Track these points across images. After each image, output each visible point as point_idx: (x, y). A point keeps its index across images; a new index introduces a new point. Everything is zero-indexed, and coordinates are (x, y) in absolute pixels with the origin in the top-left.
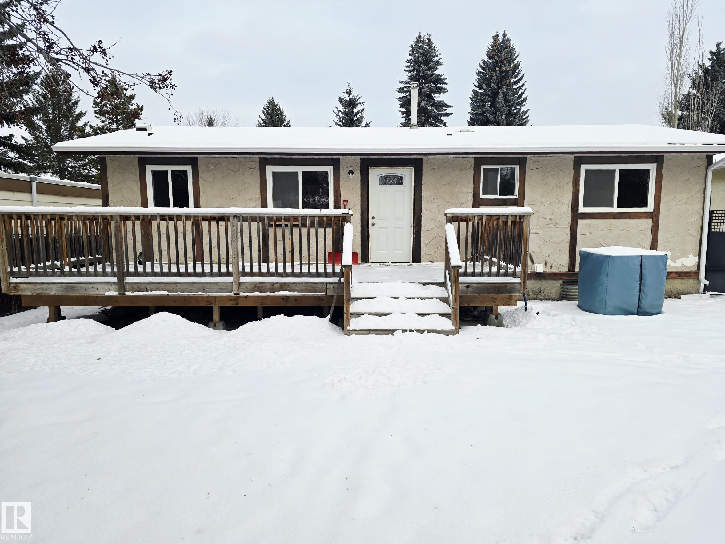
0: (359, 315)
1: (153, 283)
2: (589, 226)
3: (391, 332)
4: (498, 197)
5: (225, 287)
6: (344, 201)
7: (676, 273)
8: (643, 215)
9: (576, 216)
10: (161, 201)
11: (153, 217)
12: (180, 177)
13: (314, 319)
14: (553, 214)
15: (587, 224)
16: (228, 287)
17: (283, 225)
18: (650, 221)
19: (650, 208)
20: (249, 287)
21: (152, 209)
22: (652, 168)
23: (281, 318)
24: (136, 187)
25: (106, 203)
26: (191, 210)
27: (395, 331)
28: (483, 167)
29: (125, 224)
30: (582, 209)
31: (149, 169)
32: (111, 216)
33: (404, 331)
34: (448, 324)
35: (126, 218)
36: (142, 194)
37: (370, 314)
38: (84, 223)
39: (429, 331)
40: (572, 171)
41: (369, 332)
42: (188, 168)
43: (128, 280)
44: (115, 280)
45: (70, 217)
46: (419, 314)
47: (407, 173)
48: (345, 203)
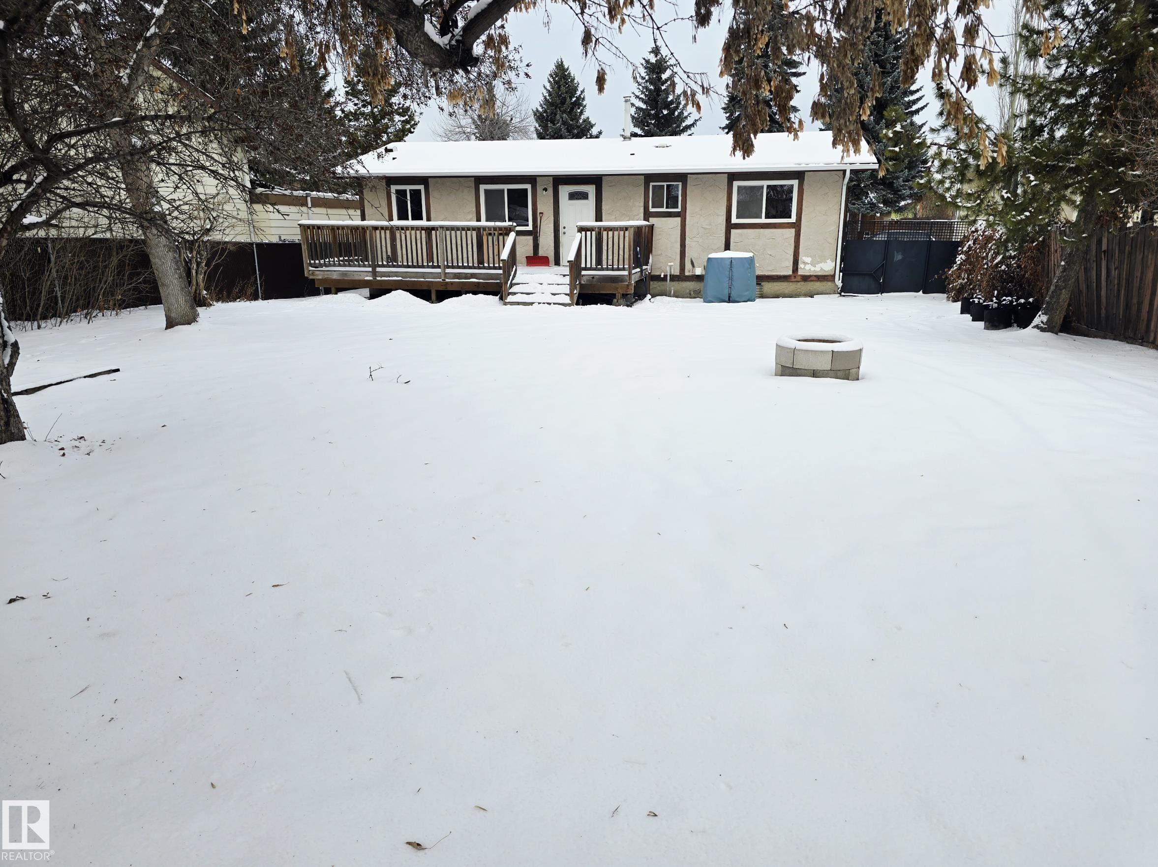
0: (515, 294)
1: (393, 272)
2: (741, 235)
3: (532, 304)
4: (664, 210)
5: (436, 275)
6: (540, 213)
7: (815, 276)
8: (787, 225)
9: (730, 226)
10: (403, 216)
11: (398, 228)
12: (416, 194)
13: (491, 297)
14: (710, 224)
15: (738, 234)
16: (438, 275)
17: (493, 234)
18: (793, 230)
19: (793, 219)
20: (452, 276)
21: (396, 222)
22: (795, 183)
23: (470, 296)
24: (384, 203)
25: (363, 219)
26: (423, 223)
27: (534, 303)
28: (652, 184)
29: (375, 232)
30: (734, 220)
31: (394, 188)
32: (367, 227)
33: (539, 303)
34: (567, 300)
35: (376, 228)
36: (388, 208)
37: (522, 293)
38: (351, 231)
39: (554, 304)
40: (726, 187)
41: (518, 303)
42: (421, 187)
43: (378, 269)
44: (370, 269)
45: (343, 227)
46: (552, 294)
47: (591, 190)
48: (541, 215)
